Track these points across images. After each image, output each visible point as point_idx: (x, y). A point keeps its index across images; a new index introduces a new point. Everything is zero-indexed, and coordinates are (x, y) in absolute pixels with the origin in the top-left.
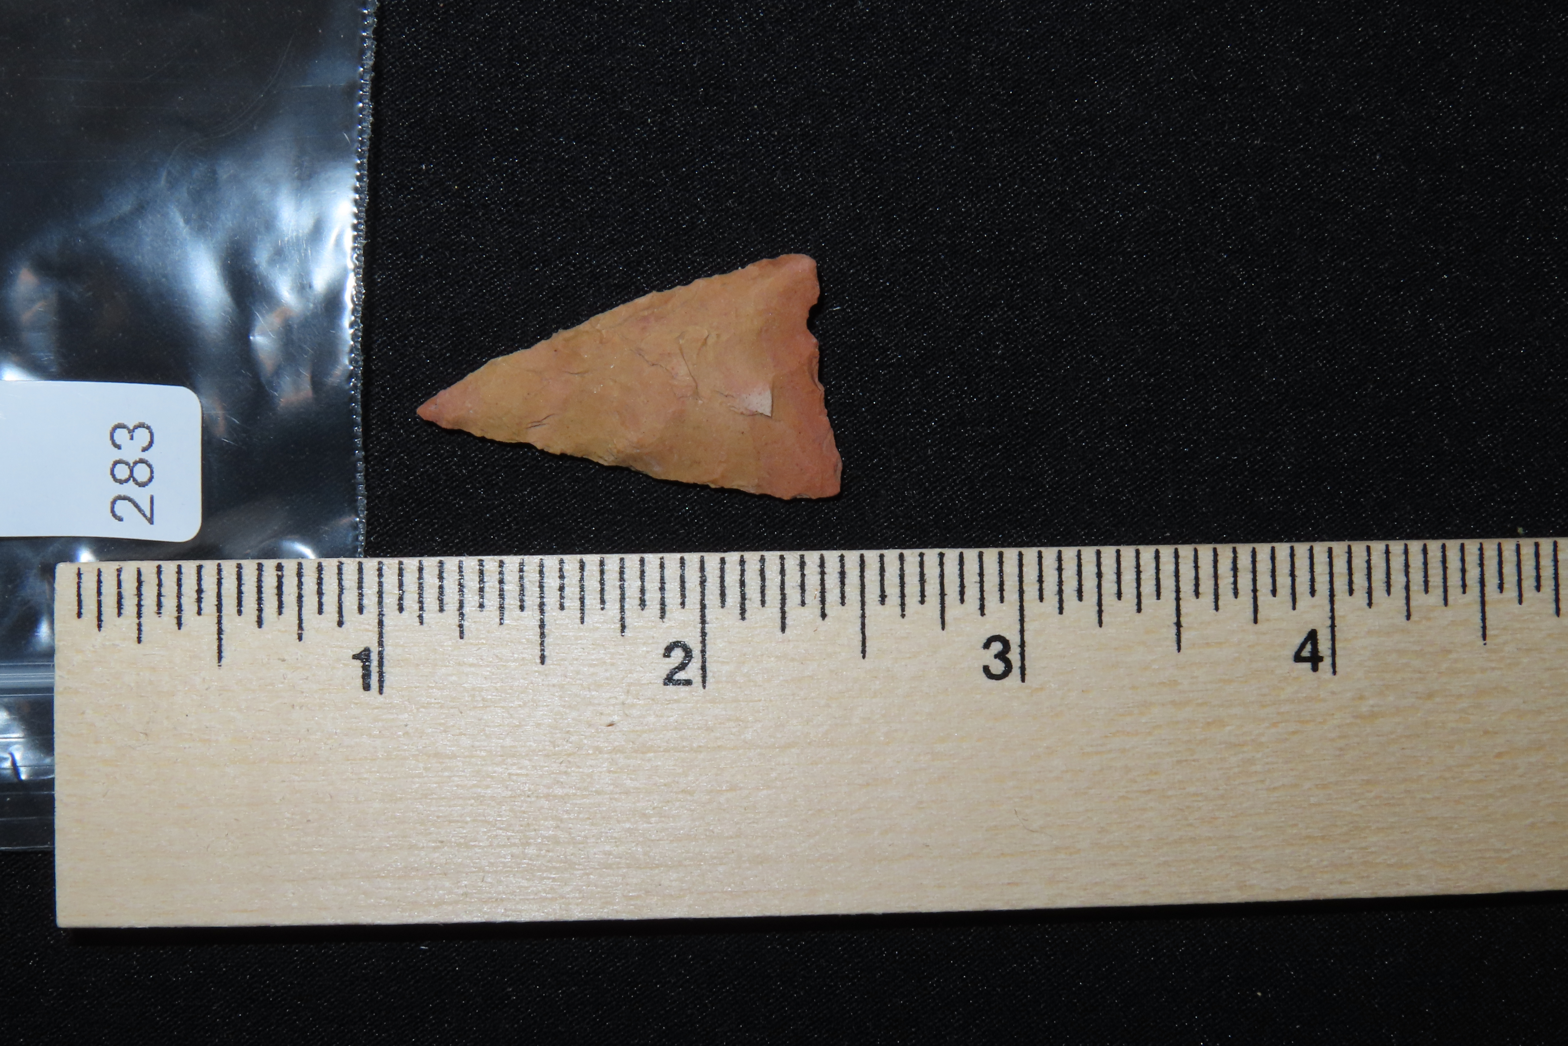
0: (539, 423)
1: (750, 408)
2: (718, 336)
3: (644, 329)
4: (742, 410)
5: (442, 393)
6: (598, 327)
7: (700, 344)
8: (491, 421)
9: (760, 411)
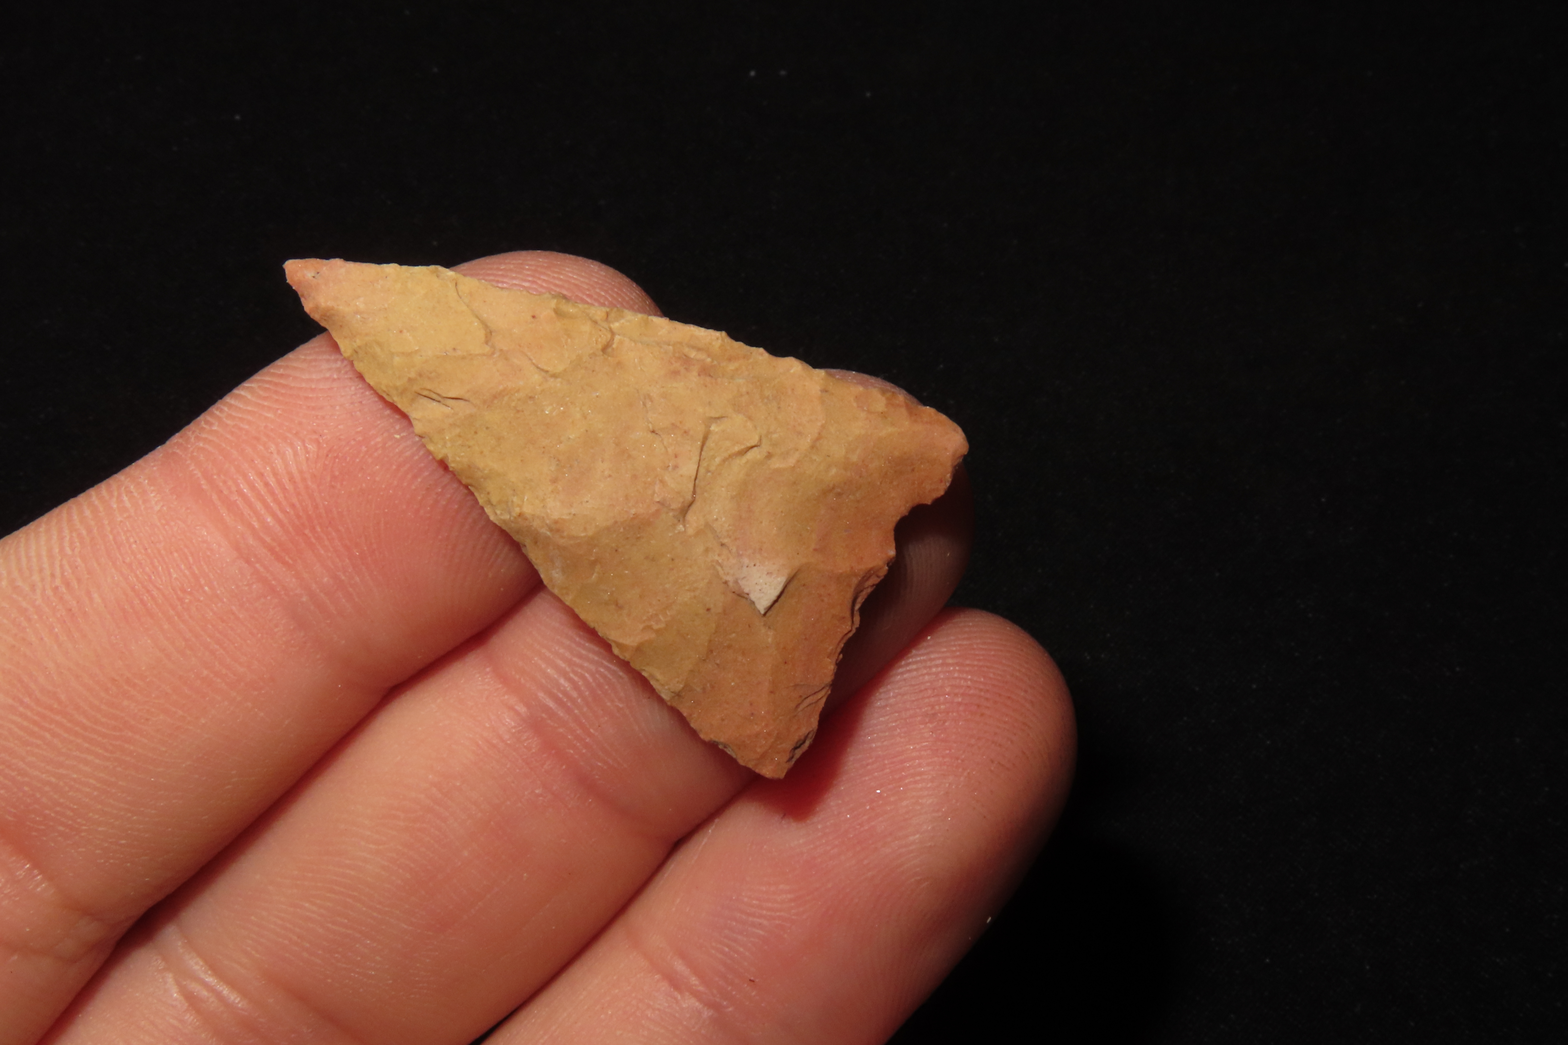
0: (440, 399)
1: (742, 583)
2: (769, 456)
3: (676, 373)
4: (729, 578)
5: (338, 262)
6: (615, 326)
7: (737, 449)
8: (378, 350)
9: (753, 597)
